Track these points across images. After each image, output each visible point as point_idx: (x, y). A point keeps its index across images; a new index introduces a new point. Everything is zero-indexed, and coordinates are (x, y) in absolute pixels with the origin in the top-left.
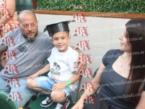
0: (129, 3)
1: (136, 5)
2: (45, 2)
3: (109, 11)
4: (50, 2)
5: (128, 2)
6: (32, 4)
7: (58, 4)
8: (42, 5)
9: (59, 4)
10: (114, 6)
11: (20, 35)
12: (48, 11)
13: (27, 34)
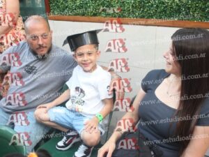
0: (179, 6)
1: (189, 8)
2: (62, 4)
3: (152, 17)
4: (70, 3)
5: (177, 5)
6: (44, 7)
7: (80, 7)
8: (58, 7)
9: (82, 6)
10: (159, 10)
11: (27, 50)
12: (66, 17)
13: (37, 49)
